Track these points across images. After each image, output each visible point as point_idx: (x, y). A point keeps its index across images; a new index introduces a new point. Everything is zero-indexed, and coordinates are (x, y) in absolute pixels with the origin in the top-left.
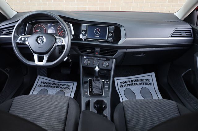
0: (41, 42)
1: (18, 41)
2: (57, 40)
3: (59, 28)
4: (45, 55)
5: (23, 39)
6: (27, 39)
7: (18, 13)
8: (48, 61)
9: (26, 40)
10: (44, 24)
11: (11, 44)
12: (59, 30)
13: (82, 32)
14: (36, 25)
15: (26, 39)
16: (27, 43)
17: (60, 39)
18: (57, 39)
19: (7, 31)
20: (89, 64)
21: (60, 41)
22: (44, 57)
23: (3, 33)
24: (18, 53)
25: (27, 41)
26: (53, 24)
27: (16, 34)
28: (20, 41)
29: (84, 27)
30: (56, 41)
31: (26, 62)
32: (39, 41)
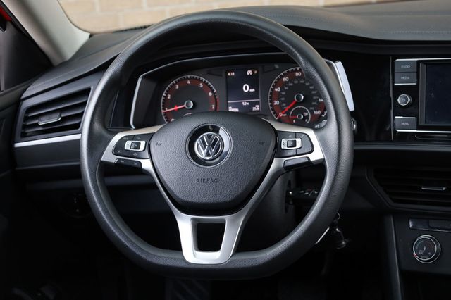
0: (208, 155)
1: (109, 156)
2: (284, 141)
3: (278, 90)
4: (227, 218)
5: (128, 145)
6: (148, 146)
7: (91, 36)
8: (243, 245)
9: (142, 148)
10: (209, 73)
11: (77, 172)
12: (279, 96)
13: (396, 98)
14: (175, 84)
15: (143, 143)
16: (146, 164)
17: (296, 135)
18: (285, 134)
19: (55, 119)
20: (440, 256)
21: (298, 145)
22: (223, 225)
23: (37, 125)
24: (106, 212)
25: (146, 154)
26: (249, 72)
27: (97, 127)
28: (116, 154)
29: (405, 71)
30: (278, 145)
31: (143, 256)
32: (201, 153)
